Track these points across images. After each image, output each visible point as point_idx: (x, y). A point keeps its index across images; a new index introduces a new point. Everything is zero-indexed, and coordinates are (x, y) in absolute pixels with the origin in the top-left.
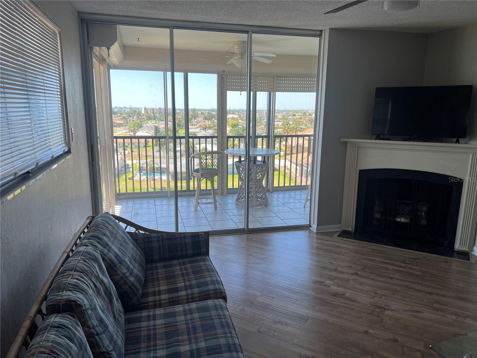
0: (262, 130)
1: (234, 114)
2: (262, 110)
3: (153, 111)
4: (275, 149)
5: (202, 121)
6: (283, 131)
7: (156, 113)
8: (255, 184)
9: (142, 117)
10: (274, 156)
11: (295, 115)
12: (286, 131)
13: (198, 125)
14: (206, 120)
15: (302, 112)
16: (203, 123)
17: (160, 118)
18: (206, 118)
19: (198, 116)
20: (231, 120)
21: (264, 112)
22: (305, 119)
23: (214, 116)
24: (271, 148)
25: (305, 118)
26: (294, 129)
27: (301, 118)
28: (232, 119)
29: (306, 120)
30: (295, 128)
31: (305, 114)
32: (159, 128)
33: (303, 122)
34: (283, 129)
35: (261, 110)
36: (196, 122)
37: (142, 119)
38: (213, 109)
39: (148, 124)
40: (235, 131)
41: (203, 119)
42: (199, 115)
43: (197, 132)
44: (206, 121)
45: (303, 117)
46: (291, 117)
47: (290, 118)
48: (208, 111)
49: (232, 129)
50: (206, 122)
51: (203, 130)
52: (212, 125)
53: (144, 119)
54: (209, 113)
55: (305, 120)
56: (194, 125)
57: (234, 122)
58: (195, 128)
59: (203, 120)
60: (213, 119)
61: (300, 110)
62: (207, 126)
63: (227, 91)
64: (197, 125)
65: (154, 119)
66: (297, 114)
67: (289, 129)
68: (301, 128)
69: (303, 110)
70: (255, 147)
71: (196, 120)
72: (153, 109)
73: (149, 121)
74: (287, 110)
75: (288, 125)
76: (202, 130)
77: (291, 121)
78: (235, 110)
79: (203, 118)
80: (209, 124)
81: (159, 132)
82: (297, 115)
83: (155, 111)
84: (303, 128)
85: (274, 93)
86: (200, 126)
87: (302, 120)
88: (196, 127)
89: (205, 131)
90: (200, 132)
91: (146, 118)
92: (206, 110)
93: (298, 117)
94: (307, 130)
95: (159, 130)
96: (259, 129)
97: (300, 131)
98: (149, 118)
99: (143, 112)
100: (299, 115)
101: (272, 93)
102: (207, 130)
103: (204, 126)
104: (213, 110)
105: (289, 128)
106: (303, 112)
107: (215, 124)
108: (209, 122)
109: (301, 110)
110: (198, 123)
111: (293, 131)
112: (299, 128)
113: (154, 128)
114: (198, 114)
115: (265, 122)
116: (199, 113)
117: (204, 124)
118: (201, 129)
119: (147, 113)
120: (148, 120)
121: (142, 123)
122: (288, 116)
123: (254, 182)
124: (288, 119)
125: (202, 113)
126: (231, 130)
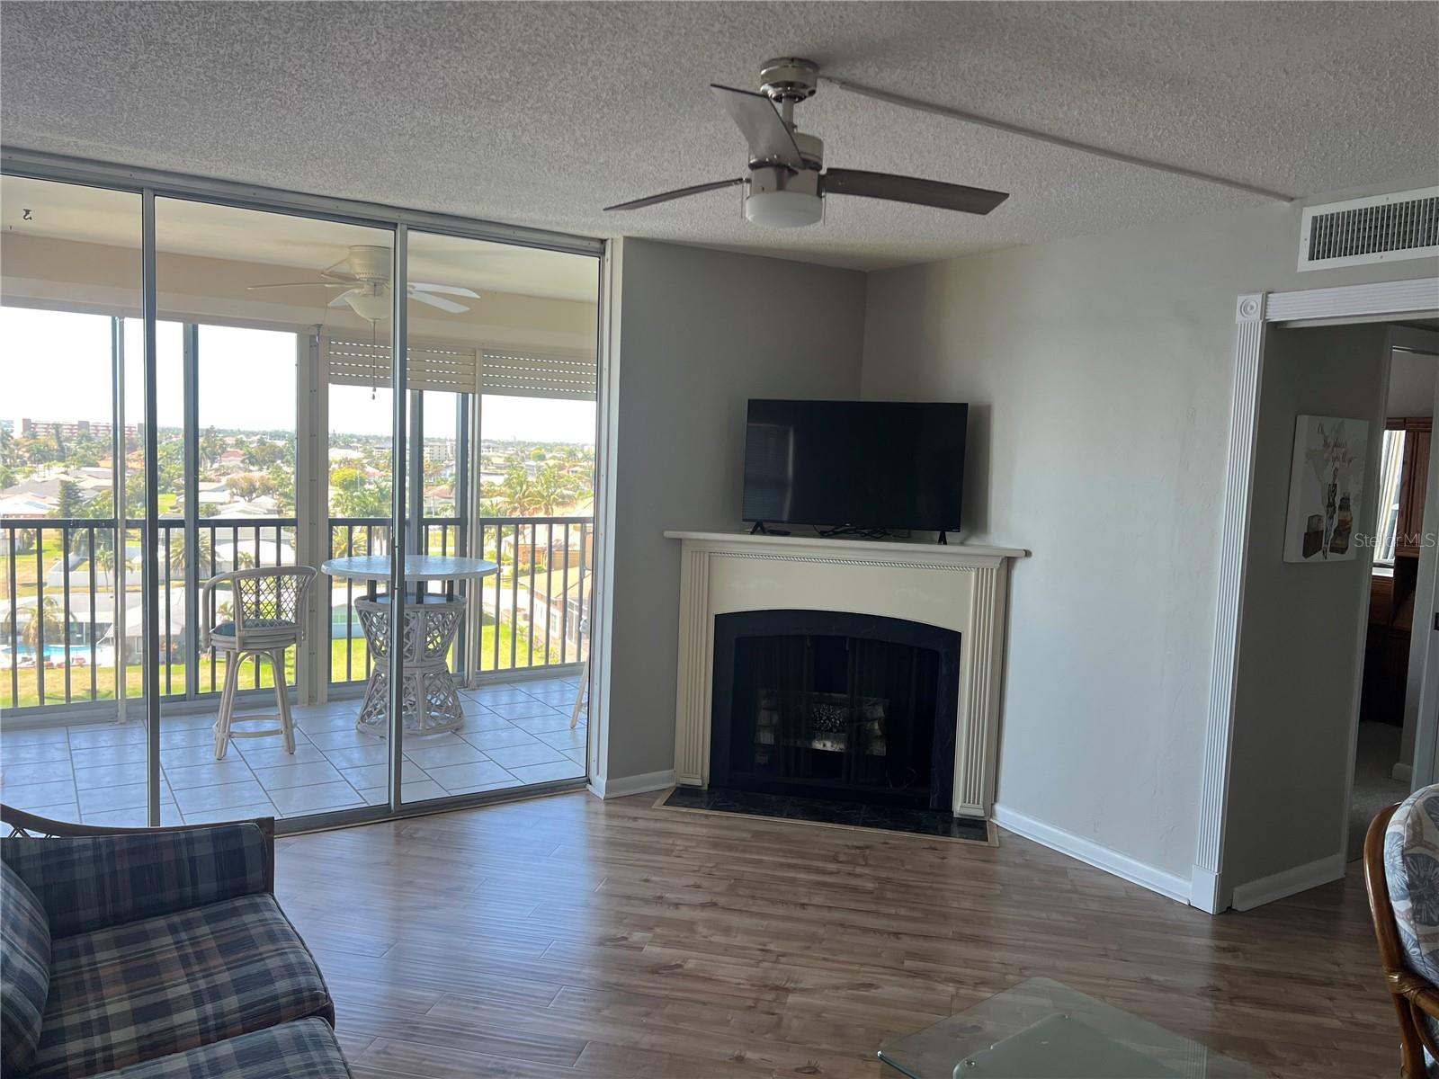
0: (443, 500)
1: (347, 446)
2: (443, 438)
3: (57, 432)
4: (482, 558)
5: (240, 468)
6: (510, 503)
7: (68, 440)
8: (424, 664)
9: (12, 451)
10: (482, 579)
11: (542, 458)
12: (516, 505)
13: (224, 480)
14: (253, 464)
15: (563, 450)
16: (242, 474)
17: (85, 456)
18: (252, 459)
19: (224, 450)
20: (340, 468)
21: (448, 444)
22: (574, 469)
23: (281, 451)
24: (471, 557)
25: (575, 466)
26: (542, 496)
27: (561, 468)
28: (341, 462)
29: (576, 472)
30: (545, 494)
31: (572, 454)
32: (80, 490)
33: (569, 477)
34: (509, 496)
35: (440, 440)
36: (217, 470)
37: (12, 458)
38: (277, 431)
39: (35, 475)
40: (352, 501)
41: (243, 462)
42: (229, 449)
43: (221, 504)
44: (251, 468)
45: (567, 464)
46: (532, 463)
47: (527, 466)
48: (258, 437)
49: (342, 493)
50: (251, 471)
51: (243, 496)
52: (275, 479)
53: (20, 457)
54: (261, 442)
55: (572, 472)
56: (211, 480)
57: (351, 471)
58: (214, 490)
59: (242, 465)
60: (279, 462)
61: (559, 442)
62: (258, 484)
63: (330, 385)
64: (219, 481)
65: (62, 459)
66: (551, 455)
67: (527, 497)
68: (563, 497)
69: (568, 445)
70: (420, 553)
71: (216, 465)
72: (57, 427)
73: (41, 466)
74: (519, 443)
75: (524, 487)
76: (236, 498)
77: (532, 475)
78: (352, 436)
79: (241, 459)
80: (262, 478)
81: (75, 503)
82: (551, 458)
83: (65, 433)
84: (569, 496)
85: (477, 396)
86: (232, 484)
87: (564, 472)
88: (215, 485)
89: (250, 501)
90: (230, 503)
91: (27, 455)
92: (254, 434)
93: (551, 463)
94: (579, 502)
95: (80, 494)
96: (434, 495)
97: (558, 504)
98: (42, 456)
99: (17, 433)
100: (554, 458)
101: (470, 396)
102: (254, 495)
103: (245, 485)
104: (277, 435)
105: (527, 493)
106: (566, 448)
107: (282, 479)
108: (265, 470)
109: (562, 444)
110: (224, 474)
111: (539, 502)
112: (557, 495)
113: (59, 488)
114: (224, 448)
115: (451, 475)
116: (230, 441)
117: (245, 478)
118: (233, 495)
119: (34, 436)
120: (39, 462)
121: (13, 473)
122: (523, 460)
123: (418, 661)
124: (522, 468)
125: (240, 444)
126: (339, 498)
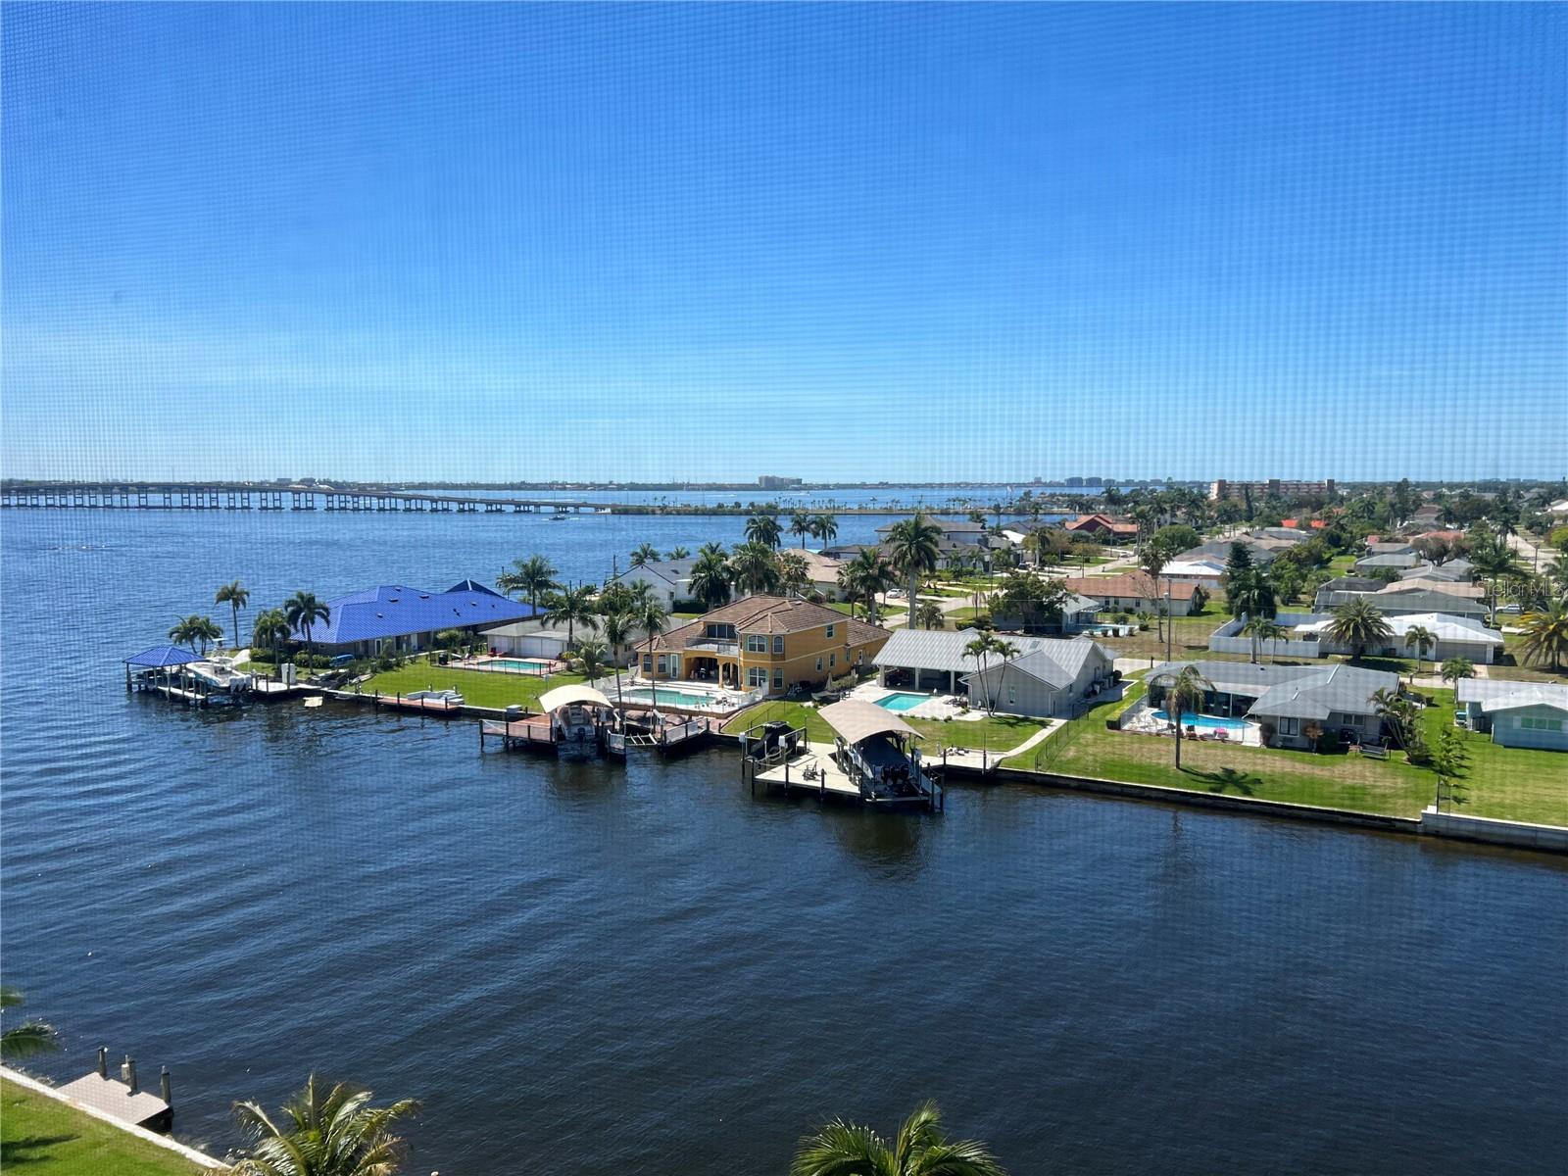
3: (1248, 492)
5: (1433, 526)
7: (1258, 499)
9: (1203, 513)
13: (1411, 542)
14: (1450, 521)
16: (1434, 534)
17: (1268, 517)
18: (1449, 516)
19: (1418, 506)
23: (1488, 505)
32: (1250, 552)
36: (1406, 528)
37: (1203, 519)
38: (1487, 481)
39: (1219, 536)
41: (1437, 519)
42: (1425, 505)
43: (1405, 568)
44: (1448, 526)
48: (1463, 490)
50: (1446, 530)
51: (1431, 560)
52: (1475, 540)
53: (1211, 518)
54: (1465, 496)
56: (1397, 541)
58: (1400, 552)
59: (1435, 523)
60: (1481, 518)
62: (1452, 546)
64: (1407, 542)
65: (1249, 519)
71: (1405, 524)
72: (1246, 487)
73: (1227, 527)
76: (1423, 561)
79: (1436, 516)
80: (1459, 538)
83: (1257, 493)
86: (1416, 547)
88: (1399, 547)
89: (1439, 565)
90: (1415, 567)
91: (1217, 516)
92: (1458, 486)
95: (1252, 556)
98: (1229, 517)
99: (1213, 495)
102: (1445, 559)
103: (1433, 546)
104: (1484, 486)
107: (1483, 539)
108: (1464, 529)
110: (1414, 534)
116: (1427, 495)
117: (1436, 539)
118: (1420, 557)
119: (1226, 498)
120: (1223, 522)
121: (1200, 534)
125: (1439, 498)
